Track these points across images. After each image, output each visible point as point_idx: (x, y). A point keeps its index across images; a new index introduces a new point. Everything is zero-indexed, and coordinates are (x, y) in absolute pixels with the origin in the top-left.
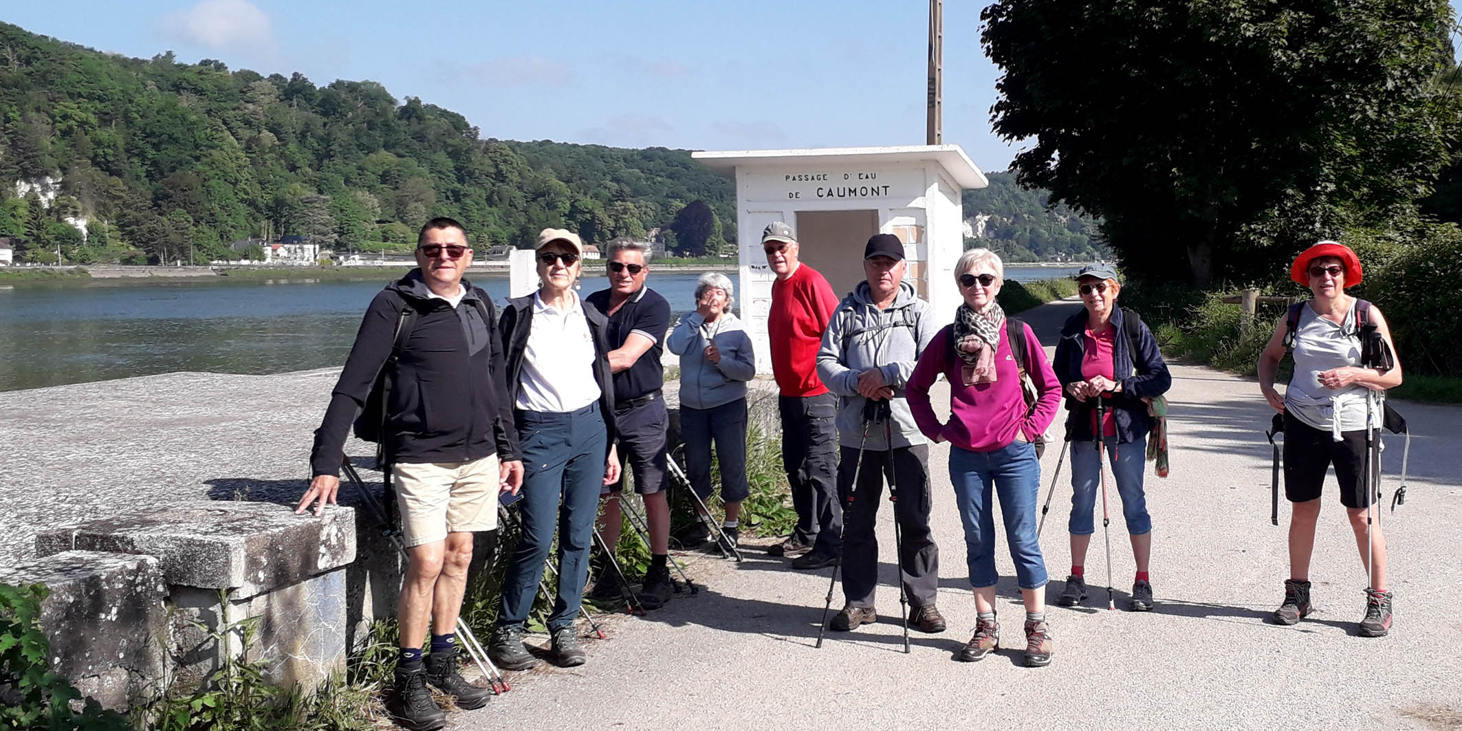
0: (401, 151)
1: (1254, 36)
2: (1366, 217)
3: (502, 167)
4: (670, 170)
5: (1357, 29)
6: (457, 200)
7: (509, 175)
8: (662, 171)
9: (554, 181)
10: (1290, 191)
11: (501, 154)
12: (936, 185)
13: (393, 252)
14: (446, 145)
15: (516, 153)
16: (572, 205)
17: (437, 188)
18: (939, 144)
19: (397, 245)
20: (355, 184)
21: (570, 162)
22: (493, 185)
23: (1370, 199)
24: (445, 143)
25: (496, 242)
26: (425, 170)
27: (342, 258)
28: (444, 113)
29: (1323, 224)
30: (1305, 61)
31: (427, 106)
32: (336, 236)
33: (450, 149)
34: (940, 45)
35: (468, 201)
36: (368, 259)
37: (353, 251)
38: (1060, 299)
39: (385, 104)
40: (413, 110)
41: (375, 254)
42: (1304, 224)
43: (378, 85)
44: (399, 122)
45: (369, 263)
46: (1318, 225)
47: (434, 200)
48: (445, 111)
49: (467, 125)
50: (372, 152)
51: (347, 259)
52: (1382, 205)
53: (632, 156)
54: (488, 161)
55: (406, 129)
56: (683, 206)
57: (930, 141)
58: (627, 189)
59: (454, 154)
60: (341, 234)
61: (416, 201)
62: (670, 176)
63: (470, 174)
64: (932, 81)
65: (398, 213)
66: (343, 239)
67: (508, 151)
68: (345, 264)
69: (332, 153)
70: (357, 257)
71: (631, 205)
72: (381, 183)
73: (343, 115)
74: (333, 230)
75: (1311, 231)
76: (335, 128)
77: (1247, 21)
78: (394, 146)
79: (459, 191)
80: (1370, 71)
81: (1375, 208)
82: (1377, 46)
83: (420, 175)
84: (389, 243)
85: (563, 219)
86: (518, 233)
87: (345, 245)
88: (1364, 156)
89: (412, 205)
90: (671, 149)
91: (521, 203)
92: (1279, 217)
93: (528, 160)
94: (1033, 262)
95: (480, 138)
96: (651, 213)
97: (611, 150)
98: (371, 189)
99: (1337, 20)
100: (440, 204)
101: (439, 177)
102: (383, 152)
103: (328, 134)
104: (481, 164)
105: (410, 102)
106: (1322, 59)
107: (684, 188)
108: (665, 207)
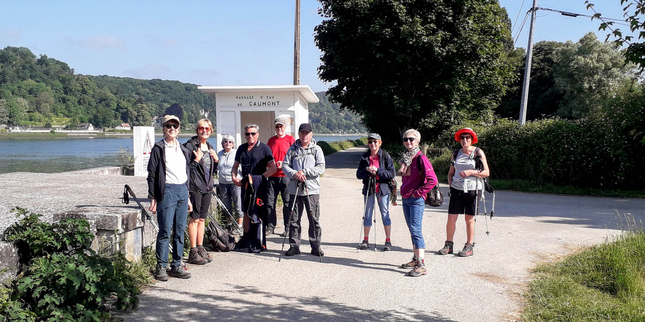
0: (38, 79)
1: (428, 42)
2: (471, 116)
3: (85, 87)
4: (163, 89)
5: (468, 39)
6: (64, 102)
7: (88, 91)
8: (159, 90)
9: (109, 94)
10: (441, 106)
11: (85, 81)
12: (299, 101)
13: (34, 126)
14: (59, 77)
15: (92, 81)
16: (118, 105)
17: (55, 96)
18: (299, 84)
19: (36, 122)
20: (17, 95)
21: (116, 85)
22: (81, 95)
23: (474, 109)
24: (59, 76)
25: (82, 122)
26: (49, 88)
27: (11, 128)
28: (58, 62)
29: (455, 119)
30: (448, 52)
31: (50, 59)
32: (8, 118)
33: (61, 79)
34: (299, 43)
35: (69, 103)
36: (23, 129)
37: (16, 125)
38: (344, 150)
39: (31, 58)
40: (43, 61)
41: (26, 126)
42: (446, 119)
43: (27, 49)
44: (37, 66)
45: (23, 131)
46: (452, 119)
47: (54, 103)
48: (59, 61)
49: (69, 68)
50: (25, 80)
51: (13, 129)
52: (478, 111)
53: (145, 82)
54: (79, 85)
55: (40, 69)
56: (169, 106)
57: (295, 83)
58: (143, 98)
59: (63, 81)
60: (10, 117)
61: (45, 103)
62: (163, 92)
63: (70, 90)
64: (296, 58)
65: (37, 108)
66: (11, 120)
67: (88, 80)
68: (12, 131)
69: (6, 80)
70: (18, 128)
71: (145, 106)
72: (29, 94)
73: (10, 63)
74: (6, 115)
75: (450, 122)
76: (7, 69)
77: (424, 35)
78: (35, 77)
79: (65, 98)
80: (474, 56)
81: (475, 113)
82: (477, 46)
83: (47, 90)
84: (33, 122)
85: (113, 111)
86: (92, 117)
87: (12, 123)
88: (471, 91)
89: (43, 104)
90: (163, 80)
91: (94, 104)
92: (437, 116)
93: (97, 84)
94: (329, 133)
95: (74, 74)
96: (154, 109)
97: (135, 80)
98: (24, 97)
99: (461, 35)
100: (56, 104)
101: (56, 92)
102: (30, 80)
103: (4, 71)
104: (75, 86)
105: (42, 57)
106: (455, 51)
107: (169, 98)
108: (161, 106)
